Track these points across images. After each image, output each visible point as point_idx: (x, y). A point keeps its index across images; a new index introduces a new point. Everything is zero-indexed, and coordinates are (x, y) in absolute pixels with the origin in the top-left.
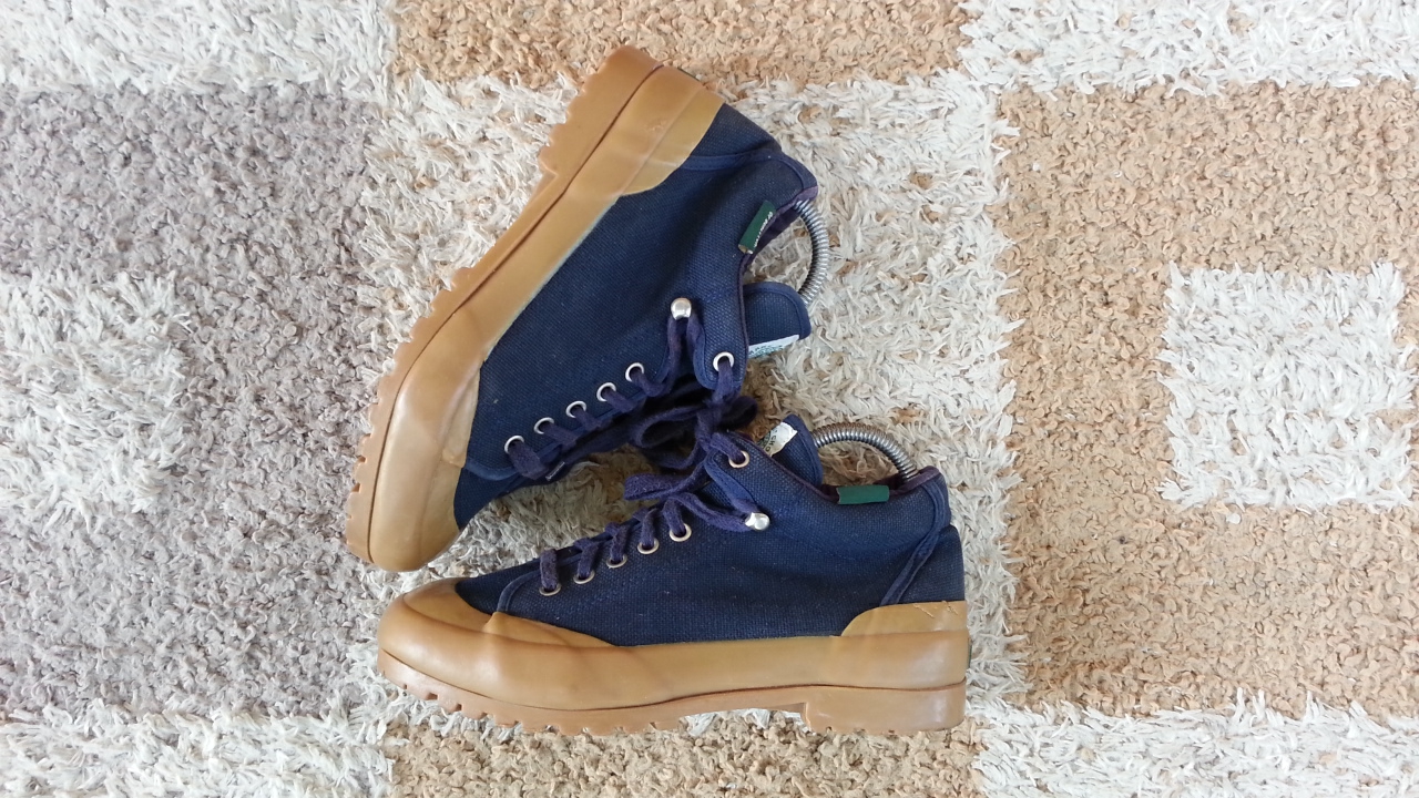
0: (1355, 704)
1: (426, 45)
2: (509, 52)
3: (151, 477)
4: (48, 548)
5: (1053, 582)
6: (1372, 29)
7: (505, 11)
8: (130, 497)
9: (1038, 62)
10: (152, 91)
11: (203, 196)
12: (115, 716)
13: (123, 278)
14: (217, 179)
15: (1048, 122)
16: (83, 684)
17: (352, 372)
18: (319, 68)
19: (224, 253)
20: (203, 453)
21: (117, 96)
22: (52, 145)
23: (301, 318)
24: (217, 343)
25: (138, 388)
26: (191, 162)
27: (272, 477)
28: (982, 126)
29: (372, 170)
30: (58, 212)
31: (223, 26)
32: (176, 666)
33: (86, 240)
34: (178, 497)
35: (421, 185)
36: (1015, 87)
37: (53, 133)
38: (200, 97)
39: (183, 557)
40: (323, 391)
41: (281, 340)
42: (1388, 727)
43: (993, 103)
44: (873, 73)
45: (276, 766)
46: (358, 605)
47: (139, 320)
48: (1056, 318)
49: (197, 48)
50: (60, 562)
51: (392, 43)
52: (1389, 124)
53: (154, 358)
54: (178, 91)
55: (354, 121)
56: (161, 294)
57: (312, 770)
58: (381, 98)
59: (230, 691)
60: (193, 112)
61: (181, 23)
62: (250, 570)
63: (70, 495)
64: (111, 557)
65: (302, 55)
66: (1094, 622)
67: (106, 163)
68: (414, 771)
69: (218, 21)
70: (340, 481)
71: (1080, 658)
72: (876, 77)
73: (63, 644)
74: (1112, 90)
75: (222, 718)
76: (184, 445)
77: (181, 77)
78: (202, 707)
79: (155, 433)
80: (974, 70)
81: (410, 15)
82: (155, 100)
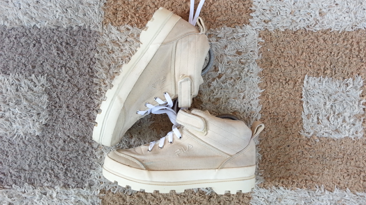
0: (347, 189)
1: (112, 16)
2: (133, 19)
3: (40, 127)
4: (14, 144)
5: (271, 156)
6: (356, 16)
7: (132, 8)
8: (35, 132)
9: (270, 23)
10: (41, 28)
11: (54, 55)
12: (31, 187)
13: (33, 75)
14: (58, 50)
15: (272, 38)
16: (23, 179)
17: (92, 100)
18: (84, 22)
19: (59, 69)
20: (54, 121)
21: (32, 29)
22: (15, 41)
23: (79, 86)
24: (57, 92)
25: (37, 104)
26: (51, 46)
27: (71, 127)
28: (255, 39)
29: (98, 49)
30: (17, 58)
31: (59, 11)
32: (46, 175)
33: (24, 66)
34: (47, 132)
35: (110, 53)
36: (264, 29)
37: (15, 38)
38: (53, 29)
39: (48, 147)
40: (84, 105)
41: (74, 92)
42: (356, 194)
43: (258, 33)
44: (227, 25)
45: (71, 201)
46: (93, 160)
47: (37, 86)
48: (273, 89)
49: (53, 17)
50: (17, 148)
51: (103, 16)
52: (360, 41)
53: (41, 96)
54: (48, 28)
55: (93, 36)
56: (43, 80)
57: (81, 202)
58: (100, 30)
59: (60, 182)
60: (52, 33)
61: (49, 10)
62: (65, 151)
63: (20, 131)
64: (30, 147)
65: (80, 19)
66: (281, 167)
67: (29, 46)
68: (107, 202)
69: (58, 10)
70: (88, 128)
71: (277, 176)
72: (228, 26)
73: (17, 169)
74: (289, 31)
75: (58, 188)
76: (49, 119)
77: (48, 24)
78: (53, 185)
79: (41, 115)
80: (253, 25)
81: (108, 9)
82: (42, 30)
